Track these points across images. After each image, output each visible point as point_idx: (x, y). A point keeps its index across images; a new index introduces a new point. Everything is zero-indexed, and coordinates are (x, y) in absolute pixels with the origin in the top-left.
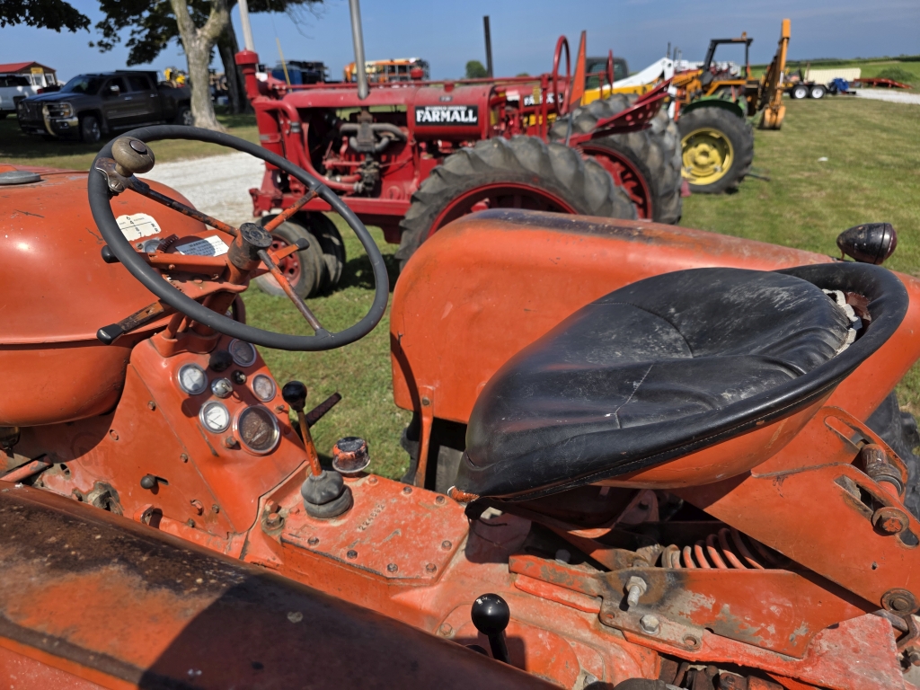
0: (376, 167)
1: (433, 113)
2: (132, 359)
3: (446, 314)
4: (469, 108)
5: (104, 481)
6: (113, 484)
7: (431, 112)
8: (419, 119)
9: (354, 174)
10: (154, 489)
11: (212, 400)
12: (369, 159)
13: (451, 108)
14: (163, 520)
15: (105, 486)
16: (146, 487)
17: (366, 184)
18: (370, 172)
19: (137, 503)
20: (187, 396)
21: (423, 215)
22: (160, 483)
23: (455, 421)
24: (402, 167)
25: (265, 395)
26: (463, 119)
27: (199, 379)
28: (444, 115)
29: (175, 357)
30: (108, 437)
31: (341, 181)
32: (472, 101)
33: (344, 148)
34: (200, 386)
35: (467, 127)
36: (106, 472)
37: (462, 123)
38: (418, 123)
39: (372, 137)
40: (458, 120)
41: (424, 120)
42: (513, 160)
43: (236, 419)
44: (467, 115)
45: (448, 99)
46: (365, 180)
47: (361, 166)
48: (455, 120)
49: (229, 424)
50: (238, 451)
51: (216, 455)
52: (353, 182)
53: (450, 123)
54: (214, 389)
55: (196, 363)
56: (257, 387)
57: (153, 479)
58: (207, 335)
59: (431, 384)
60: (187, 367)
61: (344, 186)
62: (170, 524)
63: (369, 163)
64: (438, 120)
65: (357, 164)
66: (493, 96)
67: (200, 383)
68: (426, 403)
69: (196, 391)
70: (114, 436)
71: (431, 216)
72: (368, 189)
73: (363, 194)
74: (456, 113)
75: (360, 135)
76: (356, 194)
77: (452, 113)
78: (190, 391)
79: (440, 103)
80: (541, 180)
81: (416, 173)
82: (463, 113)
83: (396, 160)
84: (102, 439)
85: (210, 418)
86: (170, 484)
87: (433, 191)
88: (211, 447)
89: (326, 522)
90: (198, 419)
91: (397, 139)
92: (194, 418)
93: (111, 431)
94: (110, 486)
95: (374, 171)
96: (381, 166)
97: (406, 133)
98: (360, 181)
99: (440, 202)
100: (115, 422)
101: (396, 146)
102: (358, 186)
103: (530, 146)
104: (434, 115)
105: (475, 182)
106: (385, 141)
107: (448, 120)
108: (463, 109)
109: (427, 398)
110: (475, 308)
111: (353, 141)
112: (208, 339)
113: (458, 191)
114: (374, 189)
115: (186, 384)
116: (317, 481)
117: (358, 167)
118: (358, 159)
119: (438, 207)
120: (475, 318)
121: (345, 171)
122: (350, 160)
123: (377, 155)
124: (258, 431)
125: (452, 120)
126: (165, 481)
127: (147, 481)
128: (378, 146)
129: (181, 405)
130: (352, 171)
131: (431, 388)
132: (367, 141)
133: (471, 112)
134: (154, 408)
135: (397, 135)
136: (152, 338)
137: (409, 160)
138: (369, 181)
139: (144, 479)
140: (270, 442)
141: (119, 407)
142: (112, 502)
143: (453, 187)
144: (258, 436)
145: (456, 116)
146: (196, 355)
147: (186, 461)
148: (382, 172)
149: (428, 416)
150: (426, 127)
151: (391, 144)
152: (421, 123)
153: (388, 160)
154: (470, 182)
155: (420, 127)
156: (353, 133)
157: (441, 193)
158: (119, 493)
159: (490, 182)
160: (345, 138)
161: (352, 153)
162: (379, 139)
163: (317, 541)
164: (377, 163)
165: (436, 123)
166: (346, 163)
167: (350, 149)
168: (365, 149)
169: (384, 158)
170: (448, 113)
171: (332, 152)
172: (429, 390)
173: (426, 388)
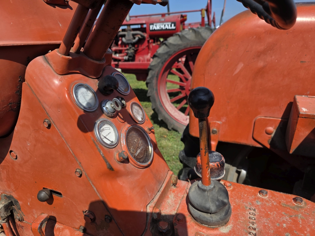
0: (133, 49)
1: (157, 26)
2: (27, 76)
3: (237, 71)
4: (172, 23)
5: (8, 193)
6: (15, 195)
7: (156, 26)
8: (151, 29)
9: (124, 53)
10: (50, 200)
11: (103, 118)
12: (130, 46)
13: (164, 24)
14: (57, 226)
15: (9, 197)
16: (42, 200)
17: (130, 57)
18: (131, 51)
19: (34, 211)
20: (82, 112)
21: (159, 63)
22: (54, 196)
23: (234, 143)
24: (143, 49)
25: (140, 119)
26: (170, 28)
27: (91, 99)
28: (161, 26)
29: (69, 76)
30: (9, 157)
31: (119, 56)
32: (173, 20)
33: (120, 42)
34: (93, 104)
35: (171, 31)
36: (9, 187)
37: (169, 30)
38: (151, 30)
39: (132, 37)
40: (168, 28)
41: (153, 29)
42: (200, 36)
43: (123, 136)
44: (171, 26)
45: (163, 20)
46: (129, 55)
47: (127, 50)
48: (166, 29)
49: (119, 140)
50: (127, 165)
51: (111, 169)
52: (123, 56)
53: (164, 30)
54: (104, 108)
55: (88, 84)
56: (134, 111)
57: (48, 193)
58: (97, 60)
59: (219, 120)
60: (81, 86)
61: (120, 58)
62: (63, 229)
63: (130, 48)
64: (159, 29)
65: (125, 48)
66: (182, 19)
67: (92, 102)
68: (214, 132)
69: (90, 108)
70: (13, 156)
71: (162, 63)
72: (130, 58)
73: (128, 60)
74: (167, 26)
75: (127, 37)
76: (125, 61)
77: (165, 25)
78: (84, 107)
79: (160, 22)
81: (150, 51)
82: (170, 25)
83: (141, 46)
84: (3, 159)
85: (104, 134)
86: (63, 196)
87: (164, 52)
88: (106, 162)
89: (216, 229)
90: (94, 135)
91: (142, 38)
92: (89, 134)
93: (11, 151)
94: (13, 197)
95: (132, 51)
96: (135, 49)
97: (146, 35)
98: (127, 55)
99: (166, 56)
100: (13, 142)
101: (141, 41)
102: (126, 58)
103: (206, 30)
104: (157, 27)
105: (182, 47)
106: (137, 38)
107: (163, 28)
108: (170, 24)
109: (215, 129)
110: (261, 64)
111: (124, 39)
112: (98, 62)
113: (175, 51)
114: (132, 58)
115: (81, 101)
116: (210, 190)
117: (125, 50)
118: (125, 46)
119: (166, 59)
120: (260, 72)
121: (120, 52)
122: (122, 47)
123: (133, 44)
124: (138, 148)
125: (165, 29)
126: (60, 194)
127: (43, 194)
128: (134, 41)
129: (77, 120)
130: (123, 51)
131: (219, 122)
132: (130, 39)
133: (173, 25)
134: (49, 126)
135: (141, 36)
136: (47, 55)
137: (147, 46)
138: (131, 55)
139: (40, 192)
140: (147, 156)
141: (16, 128)
142: (15, 210)
143: (172, 50)
144: (139, 151)
145: (167, 27)
146: (87, 78)
147: (81, 176)
148: (136, 52)
149: (214, 140)
150: (154, 32)
151: (139, 39)
152: (152, 30)
153: (138, 47)
154: (180, 47)
155: (152, 32)
156: (124, 36)
157: (167, 53)
158: (20, 202)
159: (189, 46)
160: (120, 38)
161: (124, 44)
162: (134, 38)
164: (134, 48)
165: (158, 30)
166: (121, 48)
167: (123, 43)
168: (129, 42)
169: (136, 46)
170: (163, 26)
171: (115, 45)
172: (218, 123)
173: (216, 123)
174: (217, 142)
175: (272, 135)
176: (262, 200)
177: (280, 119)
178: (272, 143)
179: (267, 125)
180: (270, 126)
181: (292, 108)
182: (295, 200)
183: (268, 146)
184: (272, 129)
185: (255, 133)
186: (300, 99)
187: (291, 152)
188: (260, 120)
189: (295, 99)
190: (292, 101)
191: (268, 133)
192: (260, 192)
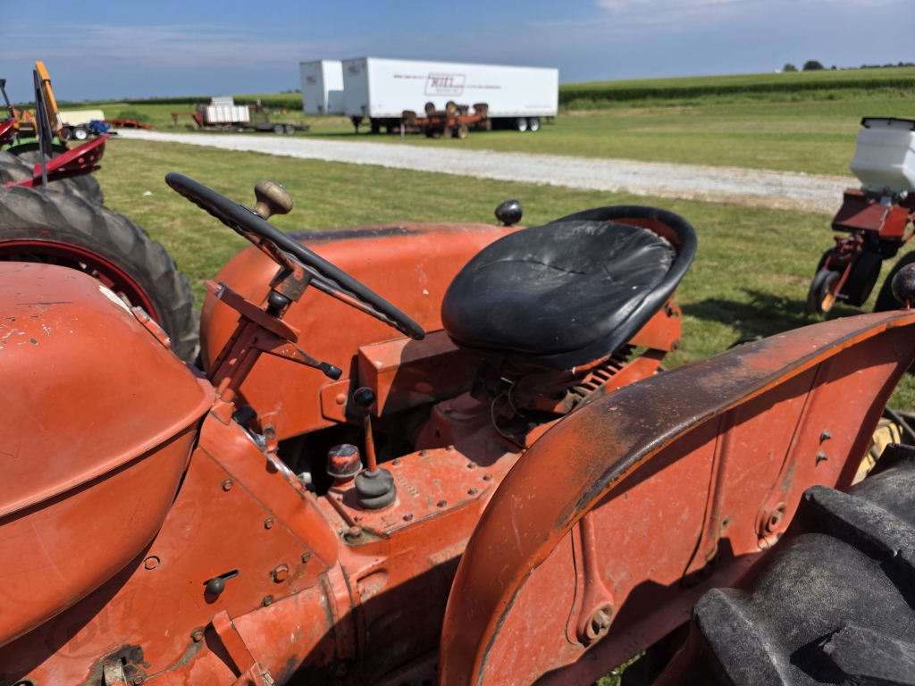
6: (134, 639)
42: (6, 214)
59: (272, 409)
80: (52, 232)
86: (241, 571)
89: (392, 506)
94: (129, 647)
100: (158, 542)
109: (270, 426)
110: (311, 319)
126: (234, 573)
131: (273, 413)
136: (213, 409)
142: (129, 670)
158: (145, 646)
163: (412, 516)
172: (273, 416)
173: (268, 416)
174: (277, 443)
175: (345, 403)
176: (400, 469)
177: (349, 380)
178: (347, 415)
179: (336, 393)
180: (341, 392)
181: (359, 362)
182: (421, 455)
183: (343, 419)
184: (343, 396)
185: (325, 409)
186: (367, 351)
187: (379, 415)
188: (327, 388)
189: (359, 351)
190: (356, 353)
191: (340, 403)
192: (393, 464)
